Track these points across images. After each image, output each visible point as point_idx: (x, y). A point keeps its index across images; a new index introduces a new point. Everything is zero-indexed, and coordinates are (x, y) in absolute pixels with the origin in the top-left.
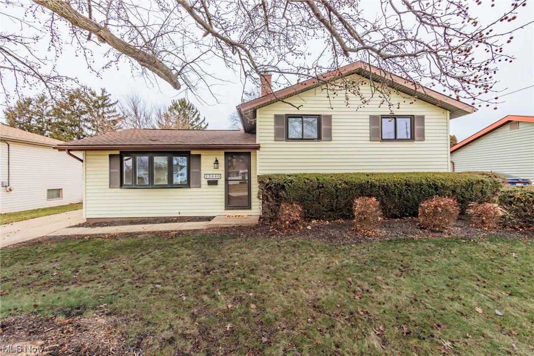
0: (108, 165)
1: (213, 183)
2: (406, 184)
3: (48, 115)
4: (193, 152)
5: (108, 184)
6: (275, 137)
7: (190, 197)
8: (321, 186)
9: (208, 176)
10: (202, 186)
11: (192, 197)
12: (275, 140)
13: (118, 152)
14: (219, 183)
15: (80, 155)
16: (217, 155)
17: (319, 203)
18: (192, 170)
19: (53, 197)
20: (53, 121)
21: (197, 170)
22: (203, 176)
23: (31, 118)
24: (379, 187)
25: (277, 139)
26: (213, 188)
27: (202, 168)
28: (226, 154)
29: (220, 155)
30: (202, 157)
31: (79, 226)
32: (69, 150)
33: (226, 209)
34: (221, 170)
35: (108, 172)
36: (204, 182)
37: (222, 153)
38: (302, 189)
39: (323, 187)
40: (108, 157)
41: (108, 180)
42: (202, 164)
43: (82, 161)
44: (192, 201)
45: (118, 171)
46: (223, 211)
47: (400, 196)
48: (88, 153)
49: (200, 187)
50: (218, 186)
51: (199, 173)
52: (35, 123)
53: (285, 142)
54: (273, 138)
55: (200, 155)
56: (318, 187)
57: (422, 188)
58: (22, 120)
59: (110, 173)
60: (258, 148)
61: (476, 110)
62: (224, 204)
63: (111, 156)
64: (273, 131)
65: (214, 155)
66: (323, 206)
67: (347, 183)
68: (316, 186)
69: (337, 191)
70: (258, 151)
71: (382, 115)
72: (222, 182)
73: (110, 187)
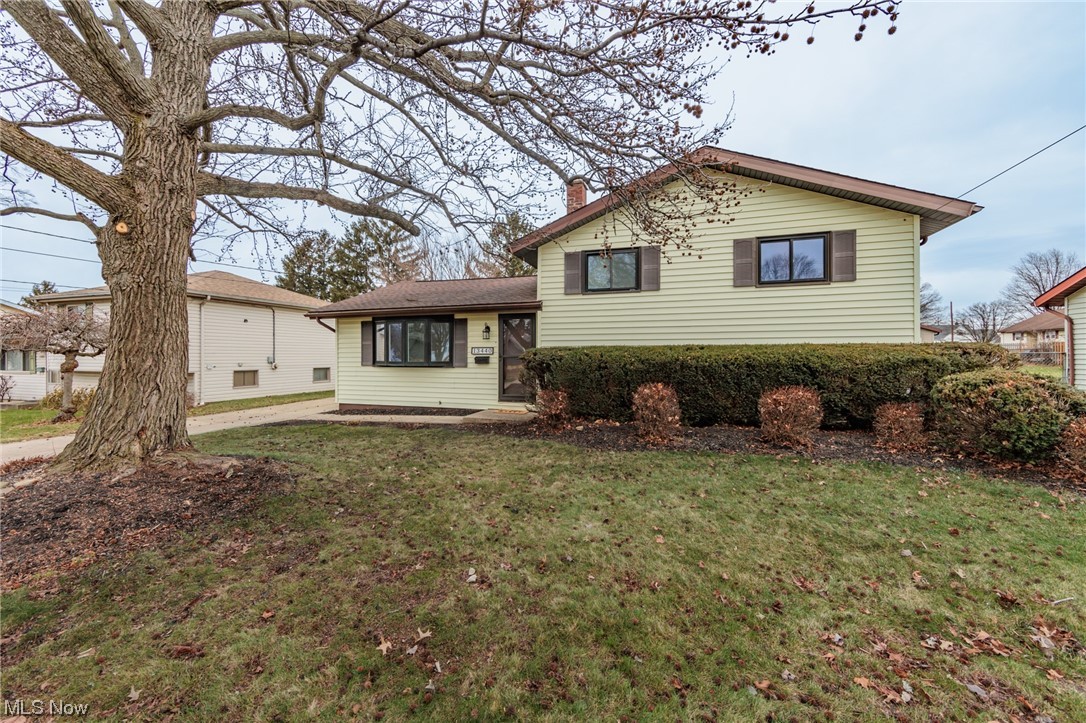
0: (360, 335)
1: (482, 361)
2: (748, 365)
3: (330, 260)
4: (458, 316)
5: (360, 360)
6: (566, 288)
7: (452, 381)
8: (602, 365)
9: (476, 350)
10: (469, 365)
11: (457, 381)
12: (566, 294)
13: (370, 319)
14: (491, 360)
15: (332, 323)
16: (488, 319)
17: (603, 392)
18: (456, 342)
19: (320, 379)
20: (336, 269)
21: (462, 342)
22: (469, 350)
23: (310, 267)
24: (696, 368)
25: (569, 291)
26: (483, 369)
27: (469, 340)
28: (500, 317)
29: (492, 319)
30: (469, 322)
31: (333, 412)
32: (319, 318)
33: (500, 400)
34: (494, 342)
35: (360, 345)
36: (471, 359)
37: (495, 315)
38: (574, 369)
39: (606, 367)
40: (360, 325)
41: (360, 355)
42: (469, 334)
43: (334, 331)
44: (456, 386)
45: (371, 343)
46: (496, 403)
47: (738, 384)
48: (340, 320)
49: (466, 366)
50: (490, 366)
51: (465, 345)
52: (316, 273)
53: (581, 296)
54: (563, 291)
55: (465, 320)
56: (600, 367)
57: (780, 373)
58: (301, 271)
59: (363, 345)
60: (539, 307)
61: (976, 209)
62: (497, 392)
63: (363, 323)
64: (563, 279)
65: (484, 319)
66: (610, 397)
67: (643, 363)
68: (595, 365)
69: (626, 374)
70: (539, 312)
71: (758, 238)
72: (495, 360)
73: (362, 365)
